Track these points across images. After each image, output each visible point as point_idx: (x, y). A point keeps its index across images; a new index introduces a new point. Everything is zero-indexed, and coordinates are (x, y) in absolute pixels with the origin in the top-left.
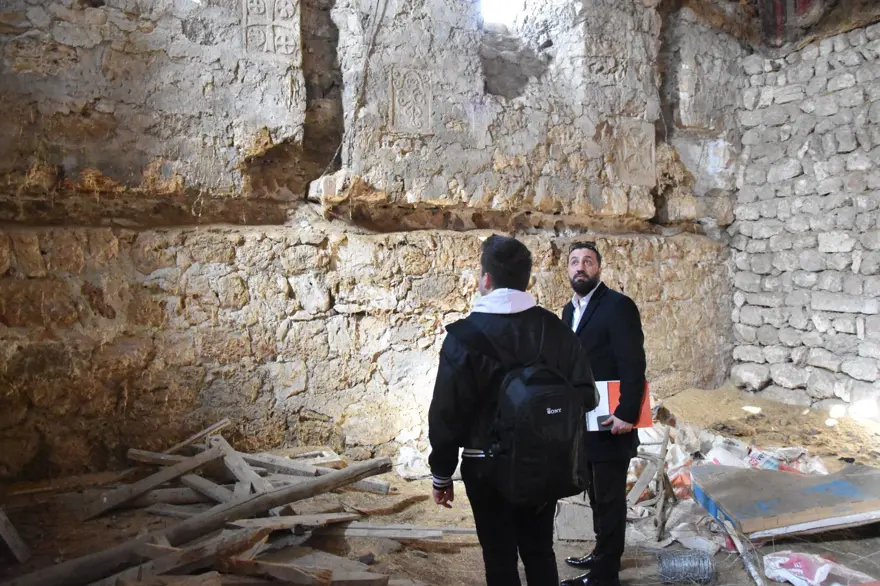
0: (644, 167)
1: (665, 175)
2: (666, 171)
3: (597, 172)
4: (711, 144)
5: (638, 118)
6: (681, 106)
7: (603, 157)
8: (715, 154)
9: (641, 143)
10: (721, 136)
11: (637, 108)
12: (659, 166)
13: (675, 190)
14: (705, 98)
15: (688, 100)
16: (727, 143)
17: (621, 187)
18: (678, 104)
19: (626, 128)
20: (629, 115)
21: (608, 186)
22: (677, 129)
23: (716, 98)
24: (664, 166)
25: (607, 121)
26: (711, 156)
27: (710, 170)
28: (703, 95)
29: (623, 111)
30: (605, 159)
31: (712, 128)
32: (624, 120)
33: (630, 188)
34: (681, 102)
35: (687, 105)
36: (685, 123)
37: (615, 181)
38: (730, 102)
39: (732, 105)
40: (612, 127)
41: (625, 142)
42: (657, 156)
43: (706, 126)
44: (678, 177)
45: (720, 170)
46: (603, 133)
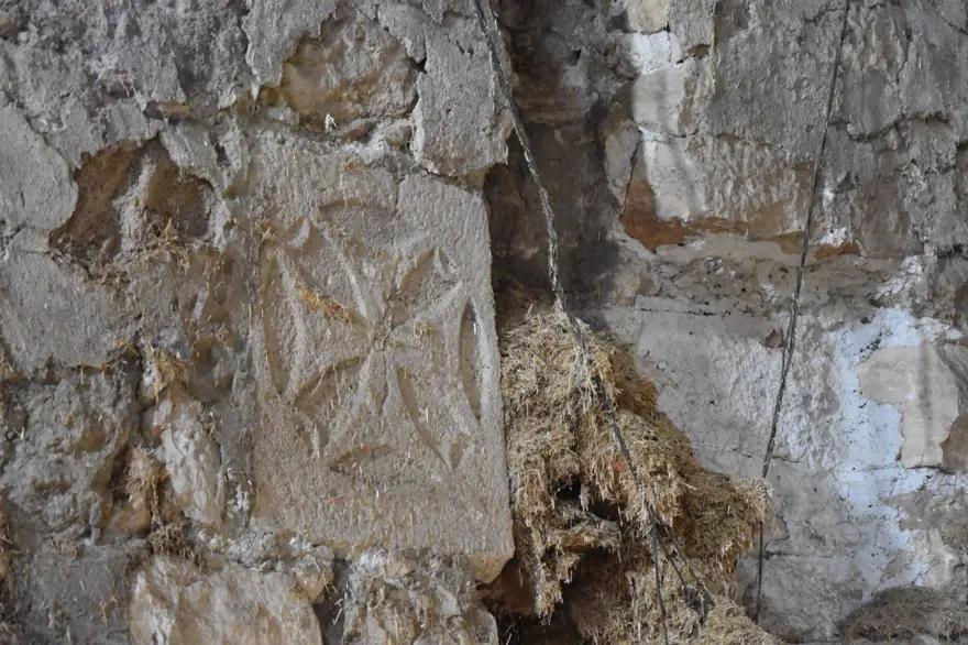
0: (430, 442)
1: (567, 490)
2: (566, 464)
3: (93, 462)
4: (848, 341)
5: (376, 147)
6: (644, 110)
7: (133, 361)
8: (873, 393)
9: (401, 299)
10: (897, 285)
11: (365, 86)
12: (525, 439)
13: (644, 582)
14: (776, 60)
15: (679, 72)
16: (933, 327)
17: (278, 556)
18: (626, 99)
19: (298, 205)
20: (308, 125)
21: (175, 549)
22: (634, 247)
23: (839, 70)
24: (557, 435)
25: (155, 145)
26: (850, 407)
27: (853, 483)
28: (763, 50)
29: (270, 96)
30: (152, 381)
31: (834, 237)
32: (277, 150)
33: (340, 566)
34: (641, 88)
35: (676, 98)
36: (673, 204)
37: (228, 523)
38: (928, 102)
39: (938, 119)
40: (198, 186)
41: (290, 282)
42: (509, 380)
43: (797, 225)
44: (645, 501)
45: (914, 481)
46: (131, 219)
